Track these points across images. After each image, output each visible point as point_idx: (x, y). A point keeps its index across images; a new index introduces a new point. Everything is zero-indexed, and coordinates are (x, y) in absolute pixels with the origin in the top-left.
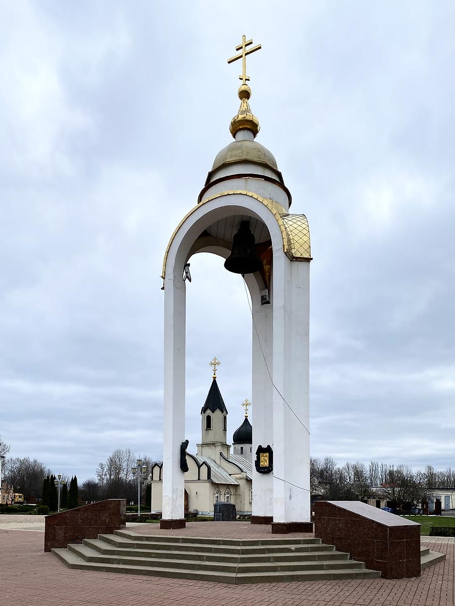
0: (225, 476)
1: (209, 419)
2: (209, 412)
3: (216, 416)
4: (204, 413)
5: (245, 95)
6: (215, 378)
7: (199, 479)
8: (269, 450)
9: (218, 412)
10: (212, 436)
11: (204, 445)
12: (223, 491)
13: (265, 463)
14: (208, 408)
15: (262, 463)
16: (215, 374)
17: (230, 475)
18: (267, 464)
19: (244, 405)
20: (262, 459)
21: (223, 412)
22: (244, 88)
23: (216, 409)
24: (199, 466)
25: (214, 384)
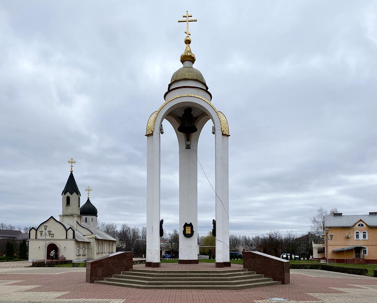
0: (82, 237)
1: (68, 199)
2: (68, 194)
3: (73, 197)
4: (65, 194)
5: (188, 42)
6: (72, 172)
7: (67, 238)
8: (191, 225)
9: (75, 194)
10: (70, 210)
11: (64, 216)
12: (81, 245)
13: (188, 231)
14: (68, 191)
15: (187, 232)
16: (72, 169)
17: (84, 236)
18: (190, 232)
19: (87, 190)
20: (187, 230)
21: (78, 195)
22: (188, 38)
23: (74, 192)
24: (67, 230)
25: (71, 176)
